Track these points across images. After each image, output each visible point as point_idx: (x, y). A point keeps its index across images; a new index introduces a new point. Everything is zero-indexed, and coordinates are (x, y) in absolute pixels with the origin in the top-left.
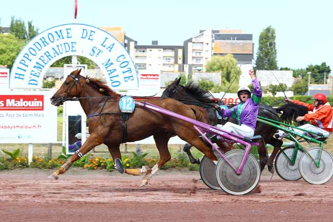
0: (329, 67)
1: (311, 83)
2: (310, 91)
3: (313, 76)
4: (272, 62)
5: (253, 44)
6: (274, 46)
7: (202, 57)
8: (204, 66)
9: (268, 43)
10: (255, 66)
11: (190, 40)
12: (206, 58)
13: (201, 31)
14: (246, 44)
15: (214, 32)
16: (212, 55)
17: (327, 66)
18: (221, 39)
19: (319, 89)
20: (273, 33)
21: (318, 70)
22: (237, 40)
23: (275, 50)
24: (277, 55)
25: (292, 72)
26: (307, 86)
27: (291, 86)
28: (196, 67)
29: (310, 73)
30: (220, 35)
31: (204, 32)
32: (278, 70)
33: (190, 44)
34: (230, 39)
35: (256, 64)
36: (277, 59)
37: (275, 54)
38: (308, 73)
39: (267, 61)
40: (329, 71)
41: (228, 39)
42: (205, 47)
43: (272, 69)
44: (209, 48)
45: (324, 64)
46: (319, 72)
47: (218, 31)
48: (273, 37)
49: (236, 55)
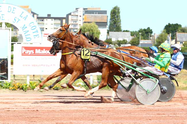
0: (151, 30)
1: (141, 39)
2: (141, 44)
3: (143, 35)
4: (118, 27)
5: (107, 16)
6: (120, 17)
7: (77, 24)
8: (78, 29)
9: (116, 16)
10: (108, 29)
11: (70, 14)
12: (80, 25)
13: (77, 9)
14: (103, 16)
15: (84, 9)
16: (83, 23)
17: (151, 29)
18: (88, 13)
19: (146, 43)
20: (119, 9)
21: (145, 32)
22: (98, 14)
23: (120, 20)
24: (121, 23)
25: (130, 33)
26: (139, 41)
27: (130, 41)
28: (74, 30)
29: (141, 33)
30: (88, 11)
31: (78, 9)
32: (122, 32)
33: (70, 17)
34: (94, 14)
35: (109, 28)
36: (121, 25)
37: (120, 22)
38: (140, 33)
39: (115, 26)
40: (151, 32)
41: (92, 14)
42: (79, 18)
43: (119, 31)
44: (81, 18)
45: (149, 28)
46: (146, 33)
47: (87, 9)
48: (119, 12)
49: (97, 23)
